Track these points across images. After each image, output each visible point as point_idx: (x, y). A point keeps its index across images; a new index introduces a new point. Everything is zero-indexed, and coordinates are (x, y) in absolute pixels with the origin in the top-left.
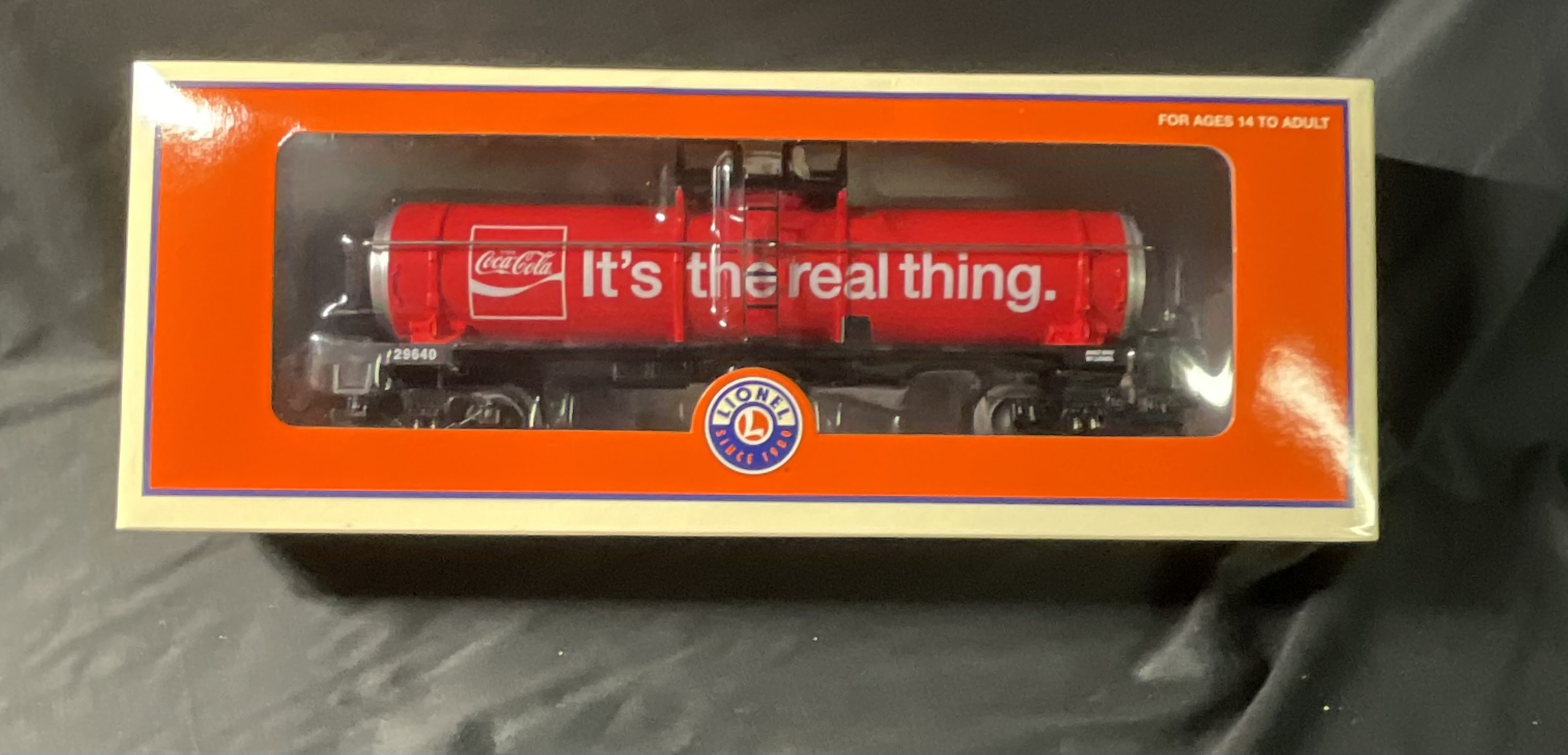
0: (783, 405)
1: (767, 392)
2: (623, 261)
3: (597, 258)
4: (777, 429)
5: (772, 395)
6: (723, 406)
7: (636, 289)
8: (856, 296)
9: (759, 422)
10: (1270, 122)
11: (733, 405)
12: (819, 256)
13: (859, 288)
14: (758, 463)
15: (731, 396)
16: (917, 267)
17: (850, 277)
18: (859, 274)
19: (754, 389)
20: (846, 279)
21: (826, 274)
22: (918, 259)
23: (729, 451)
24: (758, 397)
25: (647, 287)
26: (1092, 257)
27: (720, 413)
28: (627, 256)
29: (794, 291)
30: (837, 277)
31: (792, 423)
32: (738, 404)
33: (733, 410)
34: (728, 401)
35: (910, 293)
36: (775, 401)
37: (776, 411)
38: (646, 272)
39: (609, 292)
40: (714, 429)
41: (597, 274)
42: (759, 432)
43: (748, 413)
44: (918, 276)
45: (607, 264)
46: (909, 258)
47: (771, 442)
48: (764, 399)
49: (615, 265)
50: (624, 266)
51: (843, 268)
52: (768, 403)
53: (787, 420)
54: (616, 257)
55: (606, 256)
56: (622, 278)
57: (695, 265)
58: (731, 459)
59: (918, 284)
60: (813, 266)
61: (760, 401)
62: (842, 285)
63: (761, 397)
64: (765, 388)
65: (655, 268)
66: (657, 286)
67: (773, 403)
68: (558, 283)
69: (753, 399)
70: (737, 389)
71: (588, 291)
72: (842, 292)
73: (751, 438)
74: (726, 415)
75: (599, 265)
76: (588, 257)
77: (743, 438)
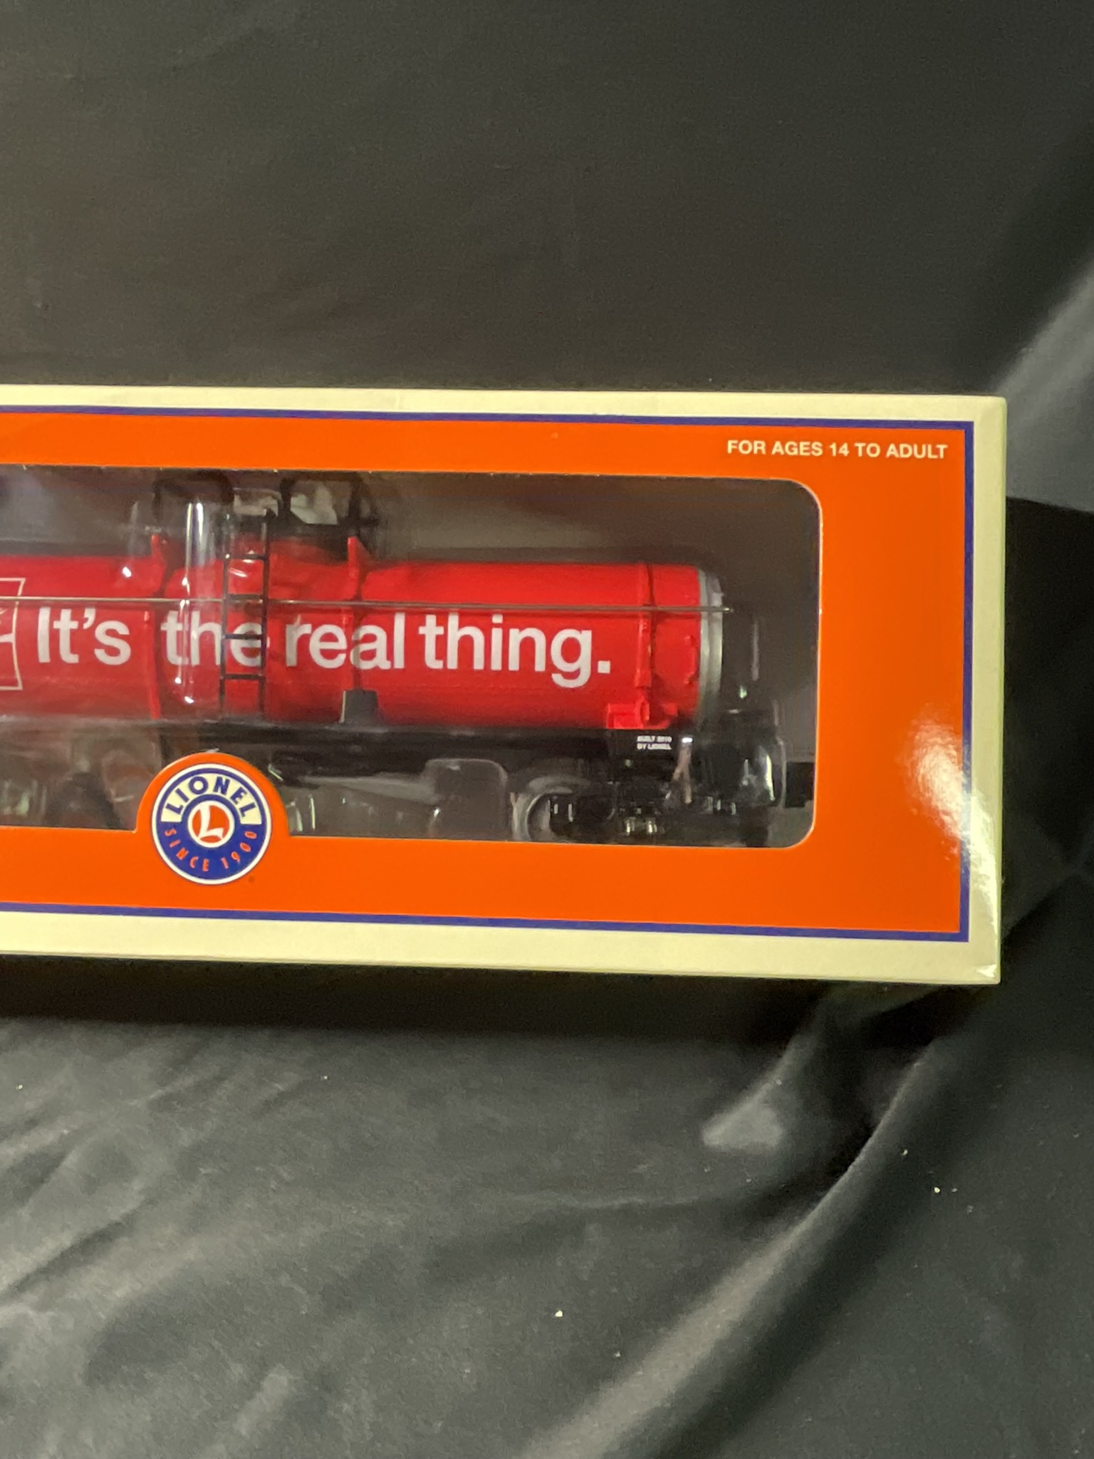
0: (247, 799)
1: (227, 781)
2: (86, 620)
3: (55, 616)
4: (240, 829)
5: (234, 786)
6: (174, 800)
7: (100, 654)
8: (366, 665)
9: (217, 819)
10: (871, 450)
11: (186, 799)
12: (317, 616)
13: (370, 655)
14: (216, 872)
15: (184, 786)
16: (440, 631)
17: (357, 643)
18: (370, 638)
19: (211, 779)
20: (352, 644)
21: (330, 637)
22: (442, 621)
23: (182, 854)
24: (216, 790)
25: (113, 651)
26: (657, 619)
27: (169, 807)
28: (90, 614)
29: (292, 658)
30: (342, 644)
31: (259, 822)
32: (192, 797)
33: (185, 805)
34: (179, 792)
35: (432, 662)
36: (238, 794)
37: (238, 807)
38: (112, 633)
39: (69, 657)
40: (163, 827)
41: (54, 636)
42: (218, 832)
43: (204, 808)
44: (441, 641)
45: (66, 623)
46: (431, 620)
47: (233, 845)
48: (224, 791)
49: (75, 625)
50: (86, 626)
51: (350, 628)
52: (228, 796)
53: (252, 818)
54: (78, 615)
55: (66, 614)
56: (83, 640)
57: (171, 626)
58: (184, 865)
59: (441, 653)
60: (314, 628)
61: (219, 793)
62: (347, 651)
63: (219, 790)
64: (224, 778)
65: (122, 629)
66: (125, 651)
67: (233, 797)
68: (9, 645)
69: (210, 791)
70: (188, 780)
71: (44, 655)
72: (347, 659)
73: (206, 839)
74: (177, 811)
75: (56, 625)
76: (44, 615)
77: (197, 840)
